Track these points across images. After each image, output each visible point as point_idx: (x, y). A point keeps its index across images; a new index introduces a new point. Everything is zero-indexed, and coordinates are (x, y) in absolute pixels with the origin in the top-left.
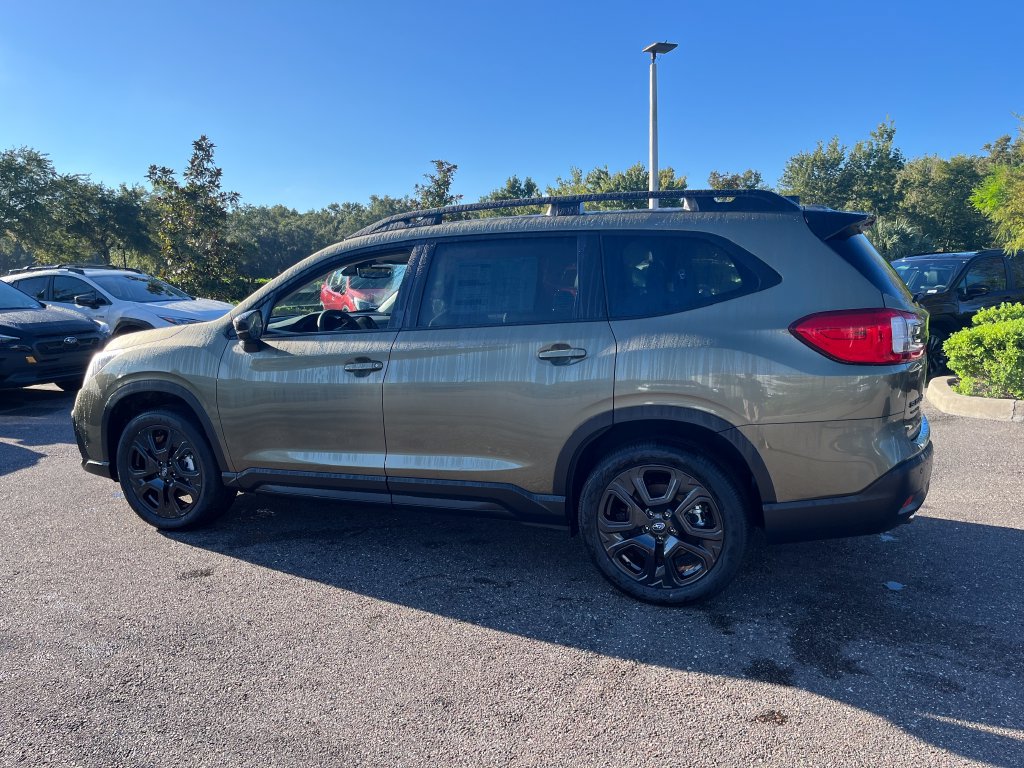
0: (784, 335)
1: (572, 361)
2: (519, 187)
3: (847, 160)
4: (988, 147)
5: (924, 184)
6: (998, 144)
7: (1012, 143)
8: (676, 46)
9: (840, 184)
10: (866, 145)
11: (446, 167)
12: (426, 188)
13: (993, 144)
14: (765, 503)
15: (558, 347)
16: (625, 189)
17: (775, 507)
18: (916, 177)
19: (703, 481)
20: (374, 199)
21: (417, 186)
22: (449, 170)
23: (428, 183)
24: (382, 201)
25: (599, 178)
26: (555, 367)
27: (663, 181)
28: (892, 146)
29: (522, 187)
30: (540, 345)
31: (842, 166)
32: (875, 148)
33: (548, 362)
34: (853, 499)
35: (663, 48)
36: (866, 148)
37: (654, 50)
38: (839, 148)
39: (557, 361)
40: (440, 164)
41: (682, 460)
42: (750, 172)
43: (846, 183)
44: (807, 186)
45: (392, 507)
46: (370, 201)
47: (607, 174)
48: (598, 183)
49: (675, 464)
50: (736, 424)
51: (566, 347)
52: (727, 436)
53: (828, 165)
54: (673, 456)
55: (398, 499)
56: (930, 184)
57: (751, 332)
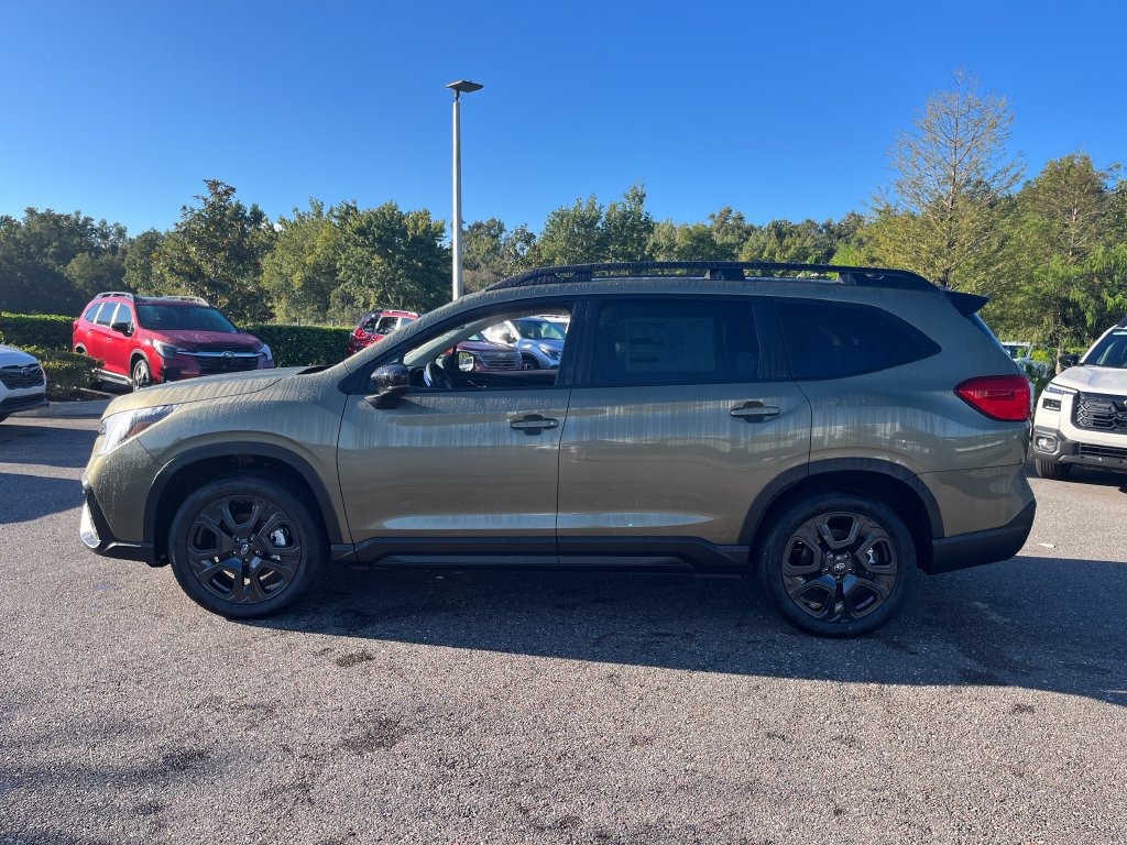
0: (951, 396)
1: (766, 418)
2: (243, 214)
3: (604, 219)
4: (713, 216)
5: (670, 249)
6: (721, 215)
7: (733, 214)
8: (482, 87)
9: (598, 242)
10: (620, 206)
11: (220, 189)
12: (196, 212)
13: (717, 215)
14: (936, 538)
15: (749, 405)
16: (378, 228)
17: (943, 542)
18: (663, 241)
19: (882, 523)
20: (31, 212)
21: (184, 208)
22: (226, 193)
23: (199, 206)
24: (43, 215)
25: (347, 213)
26: (750, 425)
27: (420, 223)
28: (644, 209)
29: (248, 214)
30: (731, 403)
31: (599, 225)
32: (628, 209)
33: (742, 419)
34: (999, 532)
35: (468, 87)
36: (620, 209)
37: (458, 88)
38: (597, 207)
39: (751, 419)
40: (214, 185)
41: (867, 505)
42: (493, 220)
43: (604, 241)
44: (568, 241)
45: (560, 568)
46: (25, 215)
47: (356, 211)
48: (346, 219)
49: (860, 510)
50: (916, 472)
51: (760, 405)
52: (910, 483)
53: (588, 223)
54: (858, 502)
55: (565, 560)
56: (675, 249)
57: (924, 393)
